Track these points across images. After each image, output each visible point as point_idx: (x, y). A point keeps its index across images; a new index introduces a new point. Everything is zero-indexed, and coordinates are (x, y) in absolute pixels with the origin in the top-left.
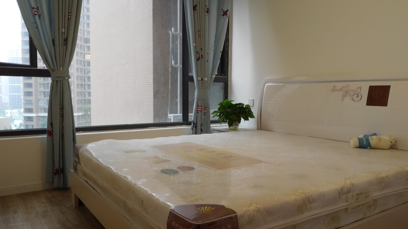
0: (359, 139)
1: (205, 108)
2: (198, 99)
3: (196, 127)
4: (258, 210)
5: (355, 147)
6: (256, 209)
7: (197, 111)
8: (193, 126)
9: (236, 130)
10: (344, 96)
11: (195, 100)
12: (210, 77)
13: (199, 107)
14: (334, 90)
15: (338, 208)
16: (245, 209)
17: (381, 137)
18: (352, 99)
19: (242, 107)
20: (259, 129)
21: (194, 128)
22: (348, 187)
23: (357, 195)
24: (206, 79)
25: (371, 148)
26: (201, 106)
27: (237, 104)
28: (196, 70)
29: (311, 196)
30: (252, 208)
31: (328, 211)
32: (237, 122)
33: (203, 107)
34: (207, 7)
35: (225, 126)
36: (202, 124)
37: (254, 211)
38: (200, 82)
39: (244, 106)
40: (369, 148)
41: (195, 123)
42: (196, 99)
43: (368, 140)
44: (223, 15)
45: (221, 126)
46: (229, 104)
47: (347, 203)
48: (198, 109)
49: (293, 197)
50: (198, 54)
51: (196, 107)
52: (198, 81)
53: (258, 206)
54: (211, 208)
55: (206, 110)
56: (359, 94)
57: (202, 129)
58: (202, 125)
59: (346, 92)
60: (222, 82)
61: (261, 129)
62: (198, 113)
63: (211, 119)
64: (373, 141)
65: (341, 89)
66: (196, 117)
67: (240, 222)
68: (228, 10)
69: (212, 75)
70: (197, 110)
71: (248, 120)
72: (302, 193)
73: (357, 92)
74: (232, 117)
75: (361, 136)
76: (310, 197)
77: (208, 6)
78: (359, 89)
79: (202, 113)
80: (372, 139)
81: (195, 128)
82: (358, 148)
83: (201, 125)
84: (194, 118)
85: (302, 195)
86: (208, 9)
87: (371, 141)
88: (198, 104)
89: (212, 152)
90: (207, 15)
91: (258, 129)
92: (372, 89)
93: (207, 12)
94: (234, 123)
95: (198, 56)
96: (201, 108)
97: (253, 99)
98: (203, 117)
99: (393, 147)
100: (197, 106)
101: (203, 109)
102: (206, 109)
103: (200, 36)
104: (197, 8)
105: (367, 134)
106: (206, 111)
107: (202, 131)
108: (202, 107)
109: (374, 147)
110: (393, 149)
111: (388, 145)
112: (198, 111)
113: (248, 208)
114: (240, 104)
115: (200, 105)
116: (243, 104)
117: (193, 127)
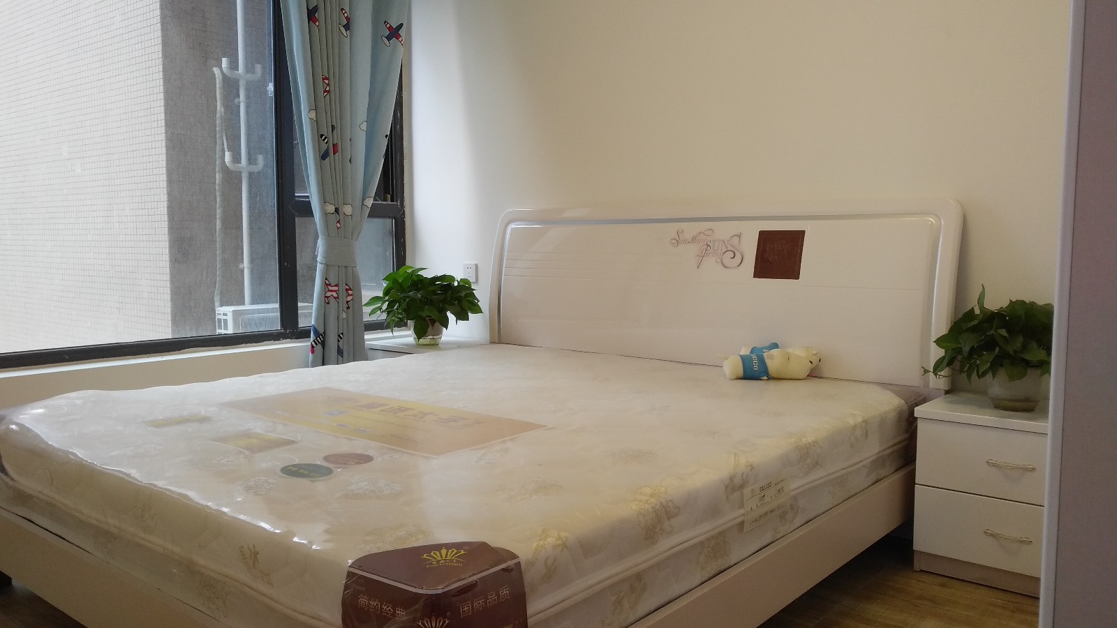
0: (743, 358)
1: (347, 290)
2: (327, 266)
3: (323, 344)
4: (565, 546)
5: (735, 377)
6: (560, 542)
7: (326, 300)
8: (314, 341)
9: (434, 346)
10: (702, 256)
11: (319, 267)
12: (358, 203)
13: (330, 288)
14: (677, 241)
15: (724, 524)
16: (535, 545)
17: (790, 350)
18: (720, 264)
19: (450, 286)
20: (495, 343)
21: (319, 348)
22: (743, 473)
23: (762, 489)
24: (348, 210)
25: (770, 378)
26: (336, 285)
27: (436, 279)
28: (318, 183)
29: (671, 501)
30: (551, 540)
31: (706, 533)
32: (437, 324)
33: (343, 287)
34: (346, 15)
35: (405, 336)
36: (342, 334)
37: (555, 547)
38: (333, 219)
39: (456, 284)
40: (766, 378)
41: (322, 331)
42: (323, 266)
43: (762, 361)
44: (389, 38)
45: (394, 337)
46: (415, 278)
47: (742, 511)
48: (329, 294)
49: (634, 507)
50: (324, 140)
51: (321, 288)
52: (325, 214)
53: (563, 534)
54: (455, 551)
55: (351, 295)
56: (739, 251)
57: (341, 347)
58: (341, 338)
59: (707, 245)
60: (389, 217)
61: (500, 342)
62: (328, 303)
63: (366, 318)
64: (774, 361)
65: (694, 240)
66: (323, 316)
67: (527, 578)
68: (402, 25)
69: (363, 199)
70: (325, 297)
71: (468, 319)
72: (651, 496)
73: (732, 246)
74: (424, 314)
75: (745, 351)
76: (670, 504)
77: (348, 12)
78: (737, 238)
79: (340, 304)
80: (771, 357)
81: (319, 346)
82: (741, 379)
83: (339, 336)
84: (317, 319)
85: (653, 500)
86: (348, 19)
87: (769, 363)
88: (326, 279)
89: (401, 409)
90: (345, 35)
91: (492, 342)
92: (764, 237)
93: (347, 27)
94: (430, 329)
95: (324, 147)
96: (336, 291)
97: (476, 265)
98: (344, 316)
99: (814, 374)
100: (326, 284)
101: (343, 293)
102: (350, 292)
103: (328, 92)
104: (320, 15)
105: (759, 344)
106: (349, 298)
107: (342, 353)
108: (340, 288)
109: (775, 376)
110: (815, 377)
111: (804, 369)
112: (328, 297)
113: (541, 543)
114: (443, 277)
115: (333, 281)
116: (452, 278)
117: (316, 344)
